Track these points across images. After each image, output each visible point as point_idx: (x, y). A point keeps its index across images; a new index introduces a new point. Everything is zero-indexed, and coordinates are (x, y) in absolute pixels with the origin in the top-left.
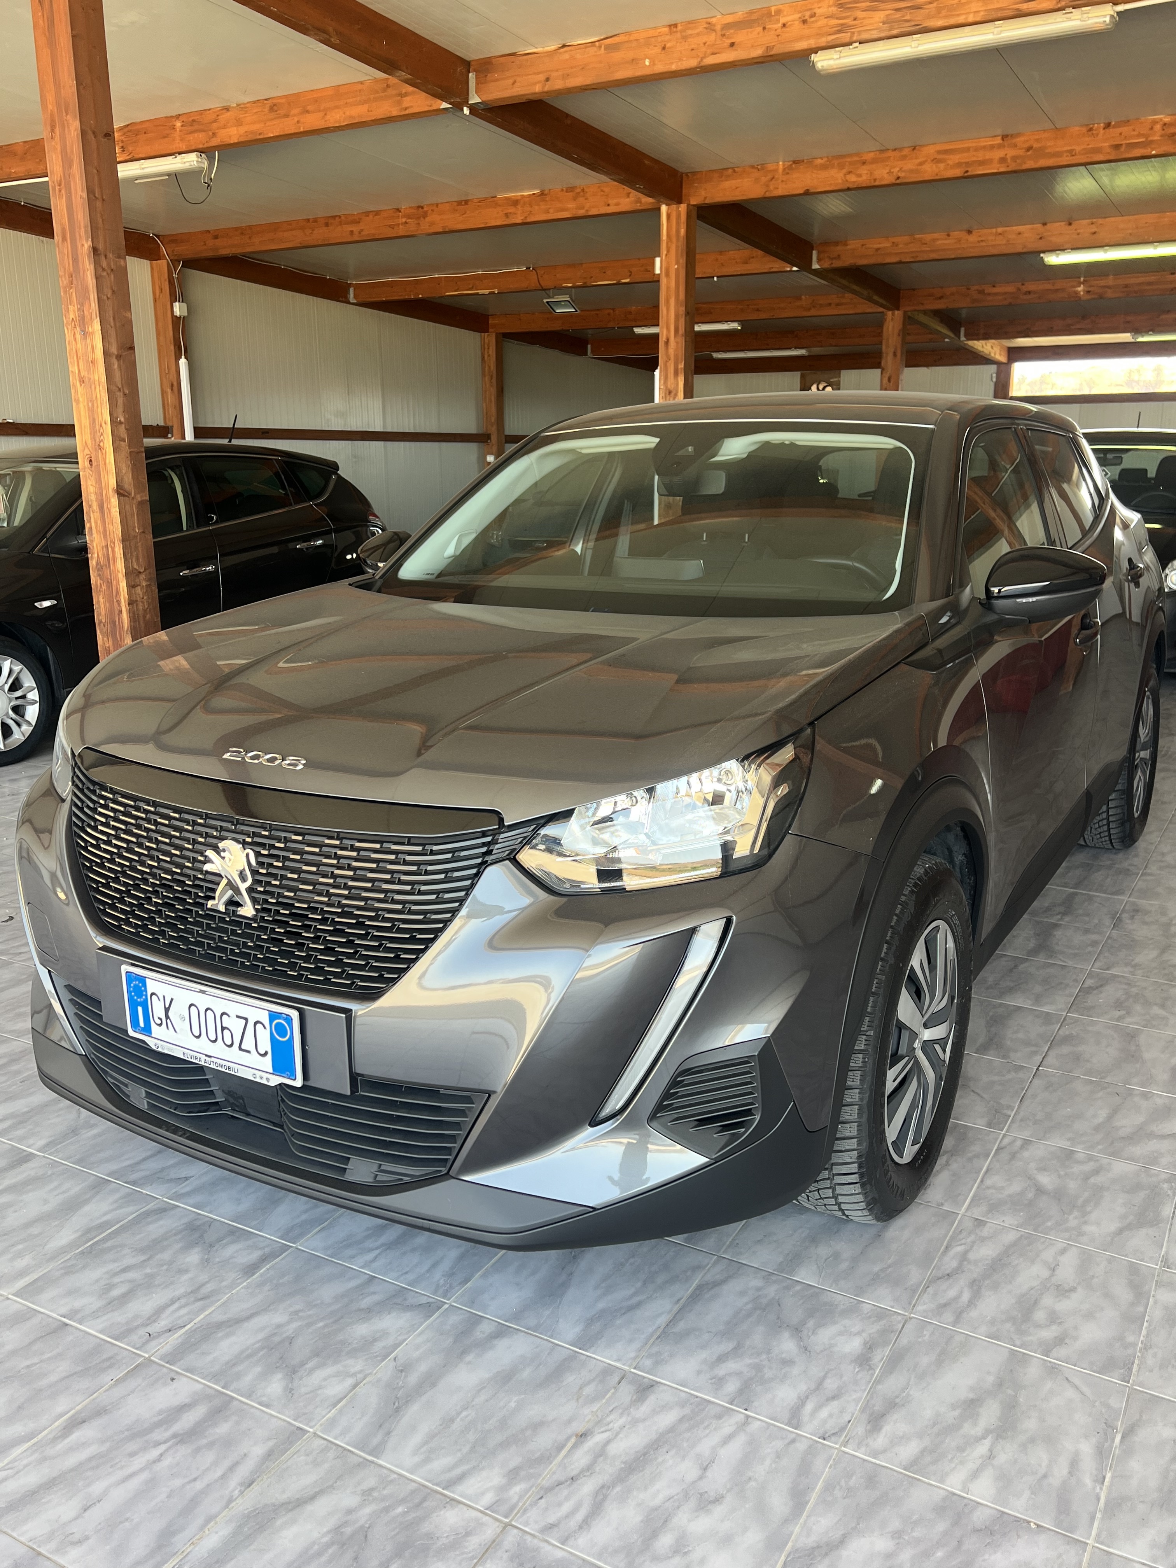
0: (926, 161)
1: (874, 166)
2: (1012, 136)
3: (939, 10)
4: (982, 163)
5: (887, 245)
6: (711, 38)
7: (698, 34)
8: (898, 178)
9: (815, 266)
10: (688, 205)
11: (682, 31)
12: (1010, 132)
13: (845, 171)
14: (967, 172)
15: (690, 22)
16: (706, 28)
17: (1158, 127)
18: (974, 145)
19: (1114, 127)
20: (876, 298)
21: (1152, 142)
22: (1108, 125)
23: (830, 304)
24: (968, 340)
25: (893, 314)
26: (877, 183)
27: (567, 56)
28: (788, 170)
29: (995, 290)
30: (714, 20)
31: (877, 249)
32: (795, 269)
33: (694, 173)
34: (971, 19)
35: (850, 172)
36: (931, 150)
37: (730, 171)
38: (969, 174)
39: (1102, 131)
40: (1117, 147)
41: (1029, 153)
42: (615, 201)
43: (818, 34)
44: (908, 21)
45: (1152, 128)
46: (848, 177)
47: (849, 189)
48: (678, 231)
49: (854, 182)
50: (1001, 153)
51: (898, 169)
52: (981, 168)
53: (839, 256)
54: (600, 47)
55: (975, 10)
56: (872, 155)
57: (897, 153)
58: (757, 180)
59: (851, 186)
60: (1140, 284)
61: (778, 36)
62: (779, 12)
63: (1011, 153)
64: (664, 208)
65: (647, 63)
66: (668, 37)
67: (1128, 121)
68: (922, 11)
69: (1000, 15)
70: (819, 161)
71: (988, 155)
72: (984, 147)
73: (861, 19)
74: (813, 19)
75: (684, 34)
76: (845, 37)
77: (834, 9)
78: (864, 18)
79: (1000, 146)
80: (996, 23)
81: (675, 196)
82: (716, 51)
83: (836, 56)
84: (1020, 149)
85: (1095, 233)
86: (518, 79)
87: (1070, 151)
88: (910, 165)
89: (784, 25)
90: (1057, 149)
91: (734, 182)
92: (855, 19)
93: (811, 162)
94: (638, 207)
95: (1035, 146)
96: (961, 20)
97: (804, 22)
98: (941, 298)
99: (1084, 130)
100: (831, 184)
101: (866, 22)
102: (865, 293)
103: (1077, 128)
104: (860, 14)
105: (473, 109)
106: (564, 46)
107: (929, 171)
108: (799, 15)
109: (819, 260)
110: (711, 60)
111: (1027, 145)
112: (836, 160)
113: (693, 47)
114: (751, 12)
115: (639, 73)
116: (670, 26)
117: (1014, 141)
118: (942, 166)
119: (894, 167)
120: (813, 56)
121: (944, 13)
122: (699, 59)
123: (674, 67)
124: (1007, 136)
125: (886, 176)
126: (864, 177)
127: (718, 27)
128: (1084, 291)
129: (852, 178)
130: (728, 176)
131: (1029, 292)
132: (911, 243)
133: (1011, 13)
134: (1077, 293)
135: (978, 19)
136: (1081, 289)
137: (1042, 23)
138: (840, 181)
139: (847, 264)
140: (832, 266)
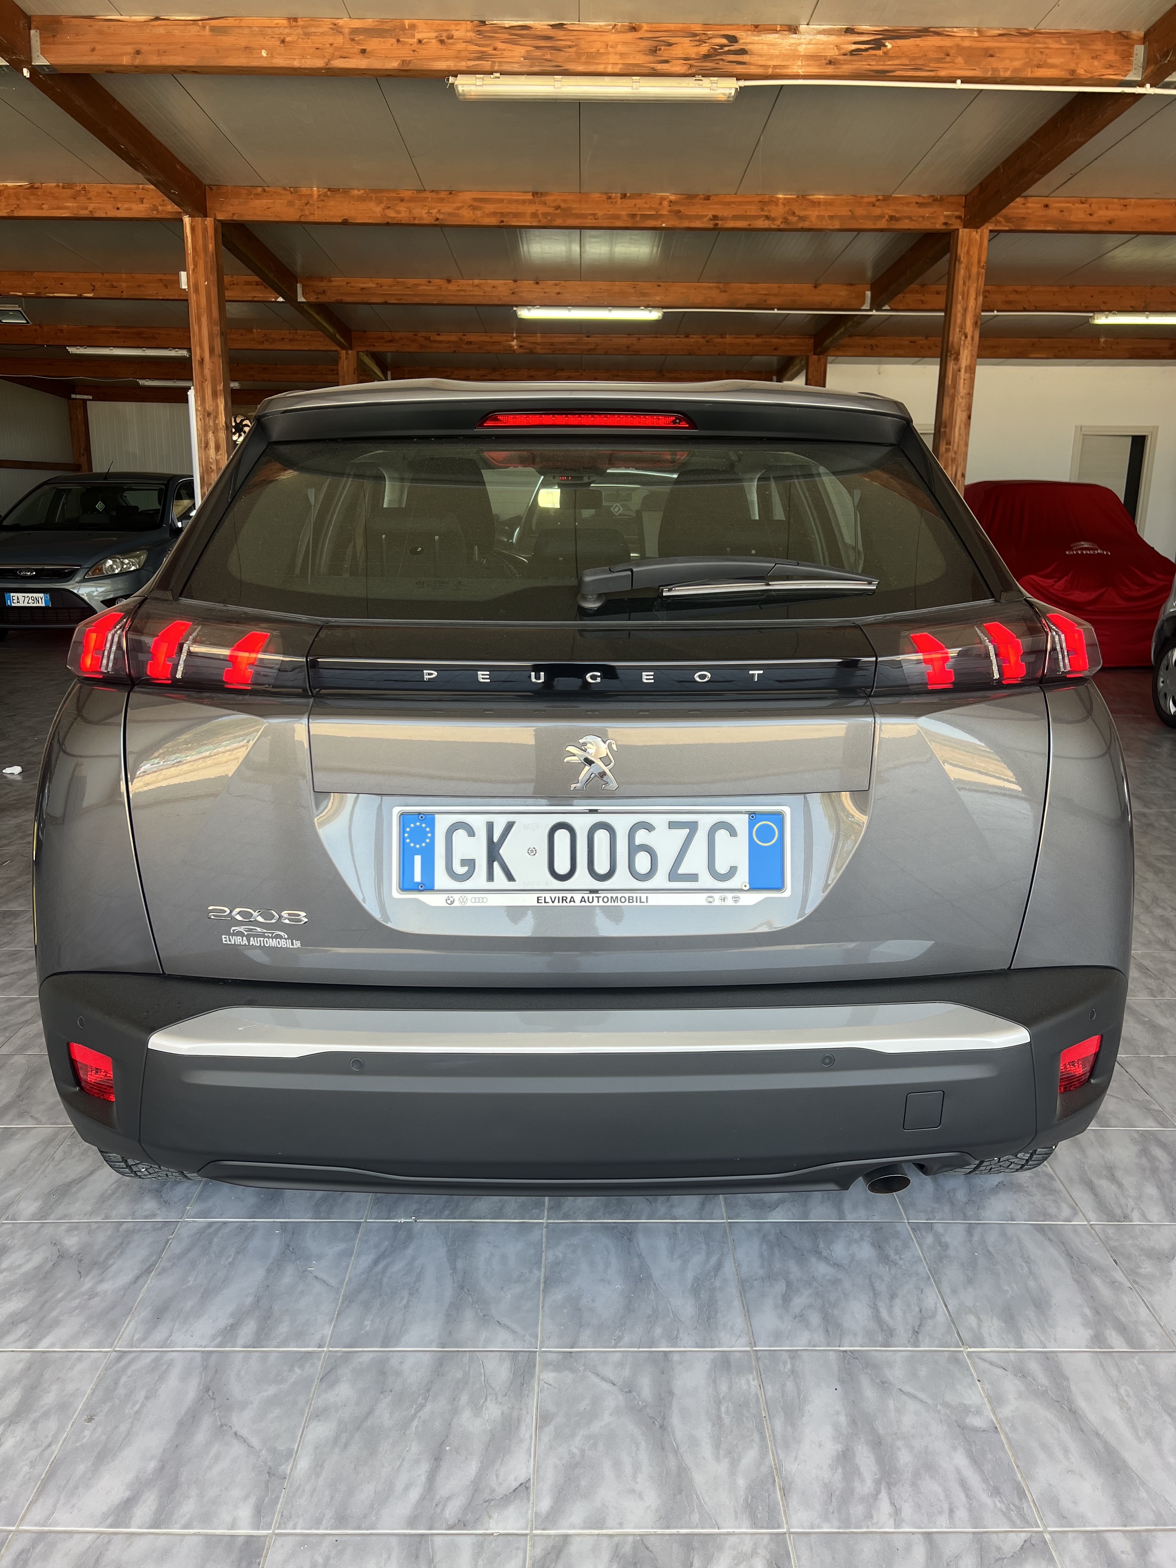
0: (463, 207)
1: (412, 205)
2: (541, 194)
3: (579, 55)
4: (516, 215)
5: (371, 285)
6: (339, 40)
7: (323, 34)
8: (437, 219)
9: (301, 299)
10: (215, 219)
11: (303, 27)
12: (539, 191)
13: (382, 205)
14: (502, 221)
15: (312, 19)
16: (332, 29)
17: (665, 203)
18: (507, 197)
19: (630, 198)
20: (338, 336)
21: (662, 215)
22: (624, 196)
23: (283, 339)
25: (347, 353)
26: (416, 222)
27: (161, 30)
28: (322, 198)
29: (438, 338)
30: (340, 22)
31: (363, 289)
32: (281, 299)
33: (219, 186)
34: (610, 69)
35: (388, 208)
36: (468, 196)
37: (260, 189)
38: (504, 224)
39: (619, 201)
40: (633, 216)
41: (557, 212)
42: (126, 206)
43: (457, 58)
44: (547, 60)
45: (660, 204)
46: (387, 211)
47: (388, 224)
48: (205, 247)
49: (394, 218)
50: (530, 209)
51: (436, 211)
52: (515, 219)
53: (324, 291)
54: (204, 27)
55: (612, 63)
56: (409, 193)
57: (433, 195)
58: (290, 204)
59: (390, 221)
60: (563, 343)
61: (414, 51)
62: (413, 27)
63: (542, 209)
64: (187, 219)
65: (264, 53)
66: (287, 31)
67: (641, 194)
68: (562, 53)
69: (636, 70)
70: (356, 192)
71: (521, 209)
72: (517, 201)
73: (500, 50)
74: (450, 41)
75: (305, 30)
76: (486, 65)
77: (471, 35)
78: (504, 50)
79: (531, 202)
80: (633, 78)
81: (200, 209)
82: (345, 55)
83: (479, 82)
84: (550, 207)
85: (559, 293)
86: (98, 47)
87: (594, 215)
88: (447, 208)
89: (420, 41)
90: (583, 212)
91: (264, 201)
92: (495, 49)
93: (346, 192)
94: (154, 214)
95: (563, 205)
96: (600, 68)
97: (442, 42)
98: (391, 341)
99: (604, 197)
100: (370, 217)
101: (506, 53)
102: (331, 330)
103: (598, 195)
104: (500, 45)
105: (34, 70)
106: (157, 19)
107: (467, 216)
108: (436, 34)
109: (304, 295)
110: (339, 63)
111: (555, 204)
112: (374, 194)
113: (318, 46)
114: (382, 21)
115: (255, 63)
116: (289, 19)
117: (543, 199)
118: (479, 213)
119: (434, 208)
120: (451, 80)
121: (583, 59)
122: (326, 60)
123: (296, 64)
124: (537, 193)
125: (425, 216)
126: (403, 215)
127: (346, 31)
128: (517, 345)
129: (391, 214)
130: (257, 195)
131: (471, 343)
132: (395, 285)
133: (646, 71)
134: (511, 346)
135: (617, 70)
136: (514, 343)
137: (676, 85)
138: (379, 215)
139: (333, 300)
140: (318, 300)
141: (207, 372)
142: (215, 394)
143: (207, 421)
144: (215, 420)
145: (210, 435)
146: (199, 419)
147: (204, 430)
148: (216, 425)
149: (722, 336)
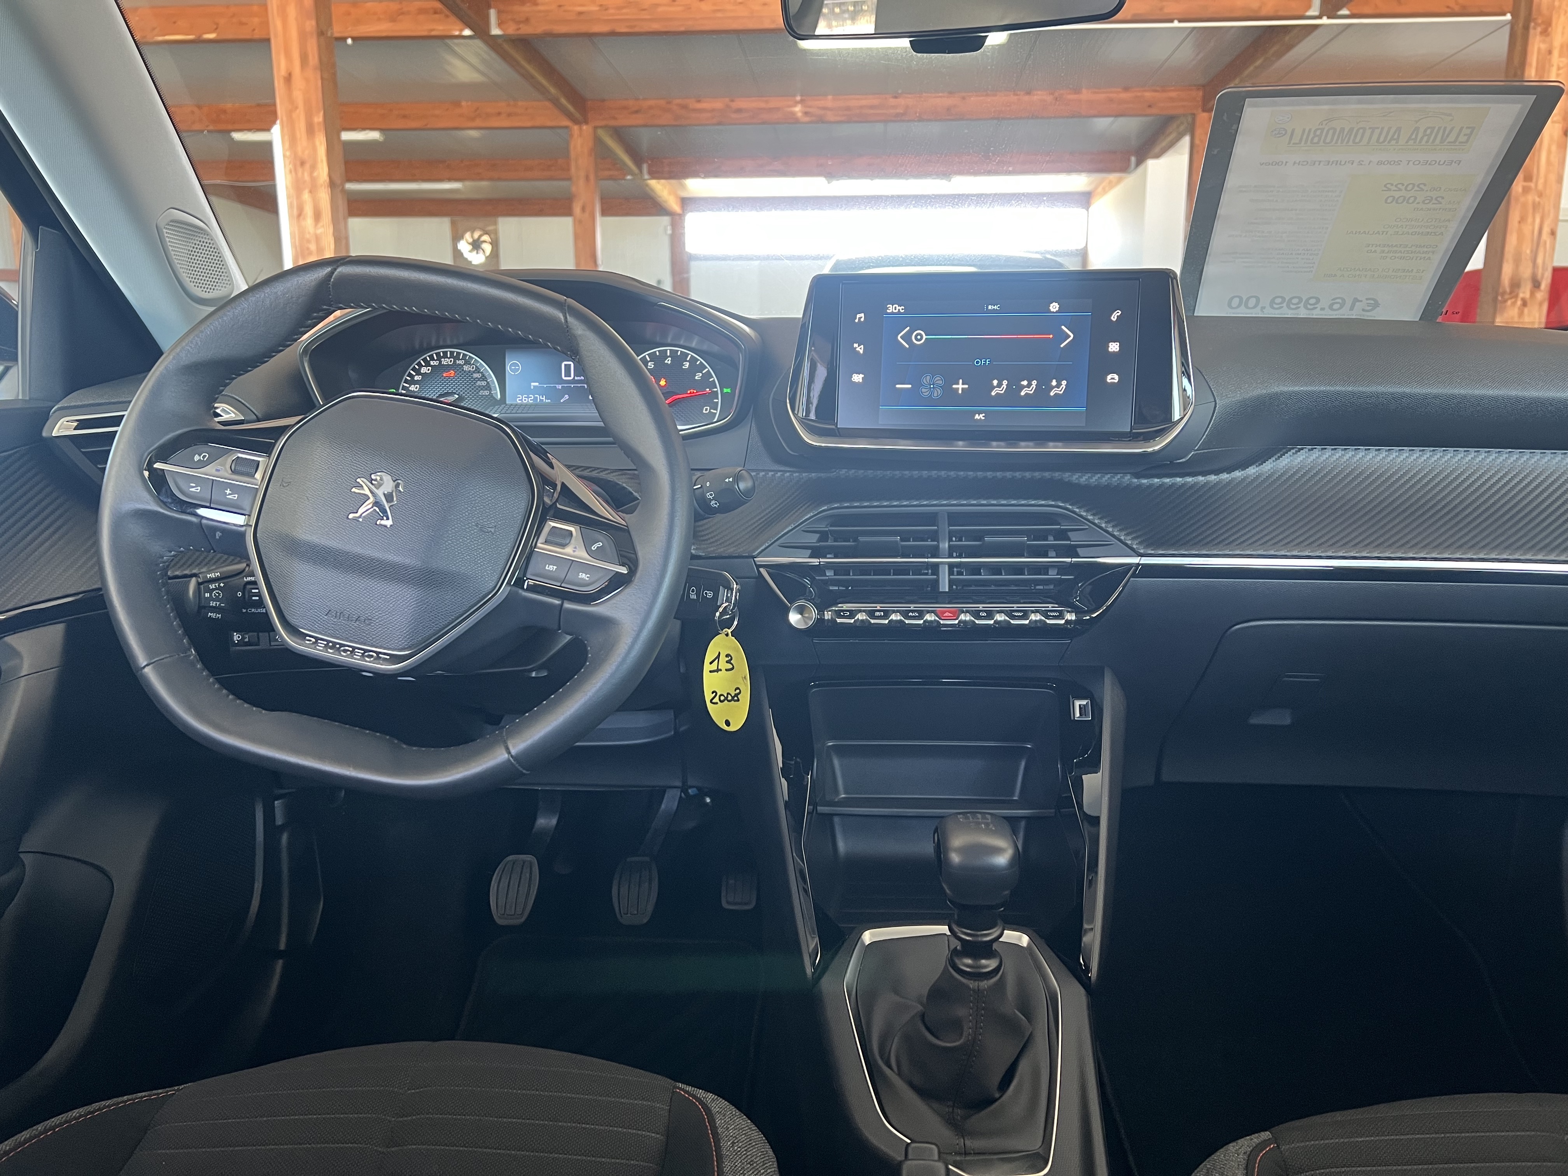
9: (495, 31)
20: (563, 101)
24: (653, 178)
25: (581, 129)
29: (699, 106)
31: (580, 13)
32: (467, 32)
53: (527, 19)
60: (861, 107)
98: (636, 112)
102: (553, 90)
109: (500, 25)
128: (801, 111)
131: (740, 110)
134: (793, 114)
136: (798, 109)
139: (539, 30)
140: (519, 32)
141: (298, 95)
142: (310, 130)
143: (300, 174)
144: (311, 173)
145: (306, 196)
146: (288, 171)
147: (297, 187)
148: (313, 180)
149: (1077, 91)
